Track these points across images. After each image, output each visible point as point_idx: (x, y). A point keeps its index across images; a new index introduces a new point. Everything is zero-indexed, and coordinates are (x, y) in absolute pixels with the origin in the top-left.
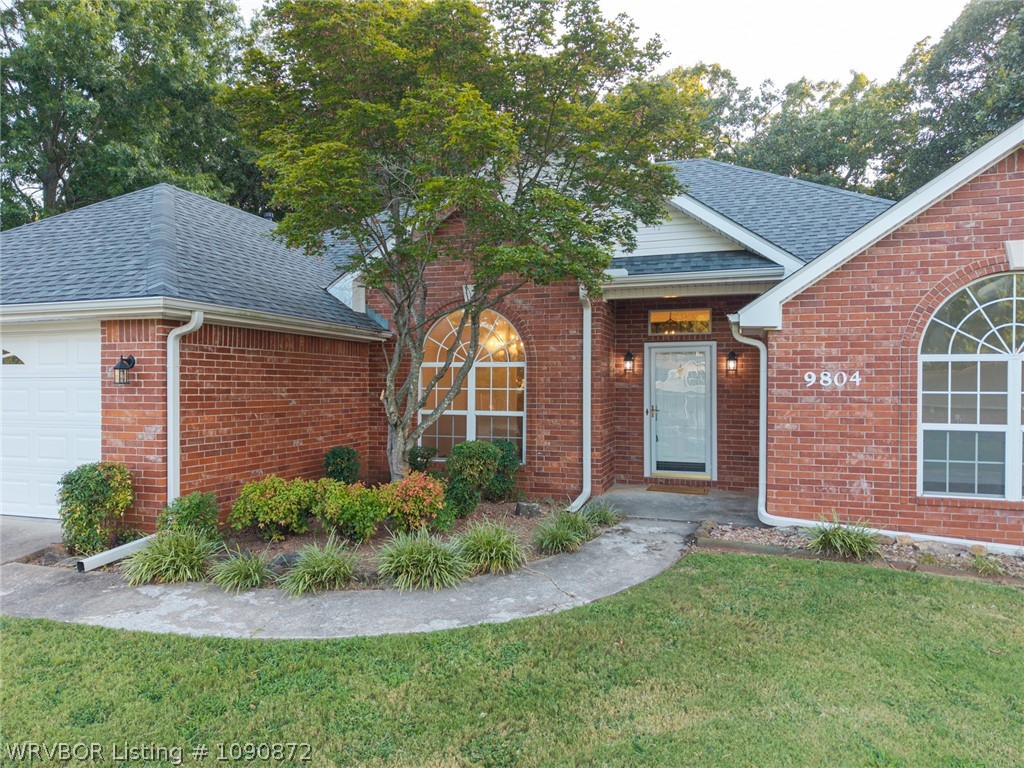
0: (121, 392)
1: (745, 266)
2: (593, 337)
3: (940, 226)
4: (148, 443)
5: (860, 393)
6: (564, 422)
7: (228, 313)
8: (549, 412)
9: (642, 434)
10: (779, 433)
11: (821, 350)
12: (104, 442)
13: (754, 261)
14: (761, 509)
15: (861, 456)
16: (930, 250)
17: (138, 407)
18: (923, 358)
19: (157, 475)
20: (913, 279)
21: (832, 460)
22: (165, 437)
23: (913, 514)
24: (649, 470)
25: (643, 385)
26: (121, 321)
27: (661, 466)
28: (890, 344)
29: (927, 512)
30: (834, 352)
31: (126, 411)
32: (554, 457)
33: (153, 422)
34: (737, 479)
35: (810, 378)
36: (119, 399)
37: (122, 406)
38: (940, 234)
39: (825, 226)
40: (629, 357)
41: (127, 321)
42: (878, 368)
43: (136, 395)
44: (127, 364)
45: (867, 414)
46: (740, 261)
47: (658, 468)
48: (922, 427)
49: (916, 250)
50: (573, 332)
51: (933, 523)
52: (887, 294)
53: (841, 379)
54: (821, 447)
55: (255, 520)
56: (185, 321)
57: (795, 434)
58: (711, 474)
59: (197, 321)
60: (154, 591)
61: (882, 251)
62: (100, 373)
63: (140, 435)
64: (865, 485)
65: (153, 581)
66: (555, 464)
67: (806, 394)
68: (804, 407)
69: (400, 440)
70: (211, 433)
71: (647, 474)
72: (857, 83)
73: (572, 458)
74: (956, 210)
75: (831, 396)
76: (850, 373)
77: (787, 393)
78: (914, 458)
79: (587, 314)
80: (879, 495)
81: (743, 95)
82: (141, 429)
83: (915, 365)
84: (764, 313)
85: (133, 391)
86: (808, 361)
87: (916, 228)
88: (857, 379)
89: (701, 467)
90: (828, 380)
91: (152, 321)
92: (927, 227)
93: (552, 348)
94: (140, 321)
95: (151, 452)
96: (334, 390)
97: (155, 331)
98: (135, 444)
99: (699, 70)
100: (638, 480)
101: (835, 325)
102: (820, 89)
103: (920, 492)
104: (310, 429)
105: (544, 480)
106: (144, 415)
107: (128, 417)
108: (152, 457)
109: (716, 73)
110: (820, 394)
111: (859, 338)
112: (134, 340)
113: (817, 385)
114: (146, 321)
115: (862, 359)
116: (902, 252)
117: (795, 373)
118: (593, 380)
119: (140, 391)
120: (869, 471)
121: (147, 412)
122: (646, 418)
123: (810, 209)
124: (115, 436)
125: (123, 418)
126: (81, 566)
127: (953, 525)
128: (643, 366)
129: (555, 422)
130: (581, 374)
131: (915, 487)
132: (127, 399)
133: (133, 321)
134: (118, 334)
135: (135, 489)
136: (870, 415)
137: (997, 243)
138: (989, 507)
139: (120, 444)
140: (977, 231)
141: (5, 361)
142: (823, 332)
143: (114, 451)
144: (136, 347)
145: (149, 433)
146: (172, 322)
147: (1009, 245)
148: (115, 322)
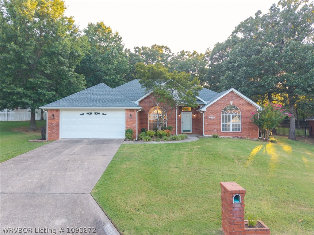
3: (223, 99)
5: (215, 119)
9: (181, 126)
10: (205, 124)
11: (210, 114)
12: (126, 126)
13: (200, 102)
14: (203, 134)
15: (215, 127)
18: (222, 115)
19: (135, 130)
20: (221, 105)
21: (212, 128)
22: (136, 125)
23: (221, 134)
24: (182, 132)
25: (181, 119)
27: (184, 131)
28: (218, 113)
30: (212, 114)
33: (135, 123)
34: (195, 132)
35: (209, 117)
36: (129, 120)
39: (205, 95)
40: (180, 114)
42: (217, 116)
43: (132, 120)
44: (131, 115)
45: (216, 122)
46: (198, 101)
48: (222, 123)
49: (221, 102)
51: (223, 135)
52: (218, 107)
53: (213, 117)
54: (211, 126)
56: (140, 110)
57: (207, 124)
58: (191, 132)
61: (217, 102)
62: (125, 117)
68: (209, 121)
72: (195, 53)
73: (174, 129)
74: (225, 97)
75: (212, 120)
77: (206, 119)
78: (221, 127)
80: (217, 132)
81: (173, 54)
82: (132, 124)
84: (204, 109)
86: (209, 115)
87: (221, 99)
88: (215, 117)
89: (190, 131)
90: (211, 118)
95: (135, 127)
98: (132, 126)
99: (163, 47)
102: (187, 53)
106: (133, 122)
107: (130, 123)
109: (167, 48)
111: (215, 112)
113: (210, 118)
114: (134, 110)
115: (215, 115)
116: (219, 102)
117: (207, 117)
120: (216, 129)
122: (182, 124)
126: (136, 140)
127: (225, 135)
128: (181, 116)
129: (172, 124)
130: (176, 117)
131: (221, 130)
133: (131, 110)
137: (229, 102)
138: (229, 132)
139: (129, 126)
140: (227, 100)
141: (103, 115)
142: (211, 112)
143: (128, 127)
144: (132, 113)
145: (134, 125)
146: (137, 110)
147: (231, 102)
148: (128, 110)
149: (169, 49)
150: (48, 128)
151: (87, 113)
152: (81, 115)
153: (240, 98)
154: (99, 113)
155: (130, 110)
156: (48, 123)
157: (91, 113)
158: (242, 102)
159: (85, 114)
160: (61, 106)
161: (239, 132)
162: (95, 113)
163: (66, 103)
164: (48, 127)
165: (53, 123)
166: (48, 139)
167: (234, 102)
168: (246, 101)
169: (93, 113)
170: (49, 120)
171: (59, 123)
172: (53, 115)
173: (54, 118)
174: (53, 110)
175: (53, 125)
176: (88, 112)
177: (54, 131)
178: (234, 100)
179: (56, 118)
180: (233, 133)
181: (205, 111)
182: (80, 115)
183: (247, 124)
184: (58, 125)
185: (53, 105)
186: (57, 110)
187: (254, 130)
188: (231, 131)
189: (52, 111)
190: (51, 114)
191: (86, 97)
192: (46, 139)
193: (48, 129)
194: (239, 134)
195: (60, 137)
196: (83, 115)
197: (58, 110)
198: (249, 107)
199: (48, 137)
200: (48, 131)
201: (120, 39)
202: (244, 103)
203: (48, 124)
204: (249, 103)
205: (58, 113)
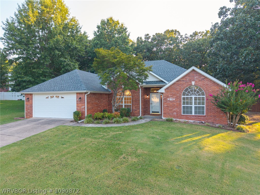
0: (79, 102)
1: (162, 83)
2: (141, 93)
4: (83, 108)
5: (175, 101)
6: (137, 105)
7: (92, 92)
8: (135, 104)
9: (150, 107)
10: (164, 106)
11: (170, 95)
12: (77, 108)
14: (162, 117)
15: (175, 110)
16: (183, 82)
18: (182, 97)
19: (84, 112)
20: (181, 86)
21: (171, 110)
22: (85, 107)
23: (181, 117)
25: (150, 100)
28: (178, 95)
29: (183, 117)
30: (171, 96)
32: (136, 111)
33: (83, 106)
35: (168, 99)
37: (79, 104)
38: (184, 80)
40: (148, 95)
42: (177, 98)
44: (80, 98)
45: (175, 104)
47: (152, 112)
48: (182, 105)
49: (181, 82)
50: (138, 92)
51: (183, 118)
52: (178, 88)
53: (172, 99)
54: (170, 108)
55: (97, 118)
56: (88, 93)
57: (166, 107)
58: (160, 113)
59: (89, 93)
60: (88, 124)
61: (177, 82)
62: (76, 99)
63: (82, 107)
64: (175, 113)
65: (87, 123)
66: (136, 112)
67: (168, 101)
68: (168, 103)
69: (114, 108)
70: (89, 107)
71: (150, 113)
72: (207, 33)
73: (138, 111)
74: (186, 77)
75: (171, 102)
76: (173, 99)
77: (165, 101)
78: (181, 110)
79: (140, 90)
80: (177, 114)
82: (82, 106)
83: (181, 97)
84: (162, 90)
86: (168, 97)
88: (174, 99)
90: (170, 99)
92: (182, 79)
93: (135, 94)
94: (82, 93)
95: (83, 109)
96: (103, 101)
97: (84, 94)
99: (172, 31)
100: (149, 114)
101: (171, 92)
102: (200, 33)
103: (182, 114)
104: (100, 107)
105: (134, 114)
107: (80, 105)
109: (176, 32)
110: (170, 101)
111: (174, 94)
113: (169, 100)
115: (175, 97)
116: (179, 83)
117: (166, 98)
118: (141, 99)
119: (82, 102)
120: (176, 111)
121: (83, 104)
122: (150, 105)
123: (177, 72)
126: (78, 122)
127: (186, 118)
128: (150, 97)
129: (136, 105)
131: (181, 113)
135: (82, 114)
136: (176, 104)
137: (191, 82)
138: (190, 116)
139: (79, 108)
140: (189, 80)
141: (61, 98)
142: (170, 93)
144: (81, 96)
145: (83, 107)
146: (86, 93)
147: (192, 82)
148: (78, 93)
149: (178, 32)
150: (26, 108)
153: (203, 78)
154: (59, 97)
155: (79, 93)
157: (53, 96)
158: (206, 82)
159: (50, 97)
161: (202, 116)
162: (56, 96)
165: (28, 104)
167: (196, 82)
168: (211, 80)
169: (55, 96)
170: (26, 103)
171: (32, 104)
174: (28, 94)
175: (29, 106)
177: (29, 111)
178: (197, 80)
179: (30, 100)
180: (195, 116)
181: (164, 93)
183: (213, 106)
184: (31, 107)
187: (222, 114)
188: (193, 114)
190: (27, 98)
191: (54, 83)
194: (203, 118)
195: (33, 116)
196: (48, 98)
197: (31, 95)
198: (215, 87)
199: (26, 116)
201: (125, 29)
202: (209, 83)
204: (214, 82)
205: (31, 96)
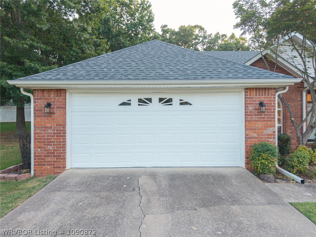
0: (255, 115)
4: (268, 135)
12: (246, 135)
17: (264, 121)
26: (256, 88)
31: (259, 123)
33: (271, 127)
37: (255, 121)
41: (259, 88)
43: (263, 116)
44: (261, 104)
47: (308, 141)
63: (265, 132)
82: (265, 129)
85: (262, 115)
91: (271, 89)
94: (265, 88)
95: (271, 138)
97: (272, 92)
98: (263, 135)
99: (196, 27)
106: (267, 124)
107: (259, 125)
108: (271, 140)
109: (202, 29)
112: (262, 95)
114: (268, 89)
119: (264, 115)
121: (268, 123)
124: (253, 132)
125: (257, 125)
132: (258, 118)
133: (262, 88)
134: (255, 93)
139: (256, 135)
141: (181, 104)
143: (253, 138)
144: (263, 98)
145: (269, 131)
148: (253, 88)
150: (35, 139)
151: (140, 101)
152: (124, 104)
154: (170, 100)
156: (35, 125)
157: (150, 100)
159: (135, 102)
160: (71, 78)
162: (161, 100)
163: (83, 72)
164: (35, 136)
165: (49, 125)
166: (35, 170)
169: (155, 99)
170: (38, 119)
171: (64, 126)
172: (49, 105)
173: (51, 114)
174: (49, 90)
175: (50, 131)
176: (143, 97)
177: (50, 148)
179: (57, 112)
182: (120, 105)
184: (61, 133)
185: (49, 77)
186: (60, 90)
189: (46, 95)
190: (42, 103)
191: (133, 61)
192: (30, 172)
193: (35, 142)
195: (68, 166)
196: (130, 104)
197: (61, 92)
199: (35, 165)
200: (35, 148)
201: (148, 6)
203: (35, 130)
205: (61, 99)
